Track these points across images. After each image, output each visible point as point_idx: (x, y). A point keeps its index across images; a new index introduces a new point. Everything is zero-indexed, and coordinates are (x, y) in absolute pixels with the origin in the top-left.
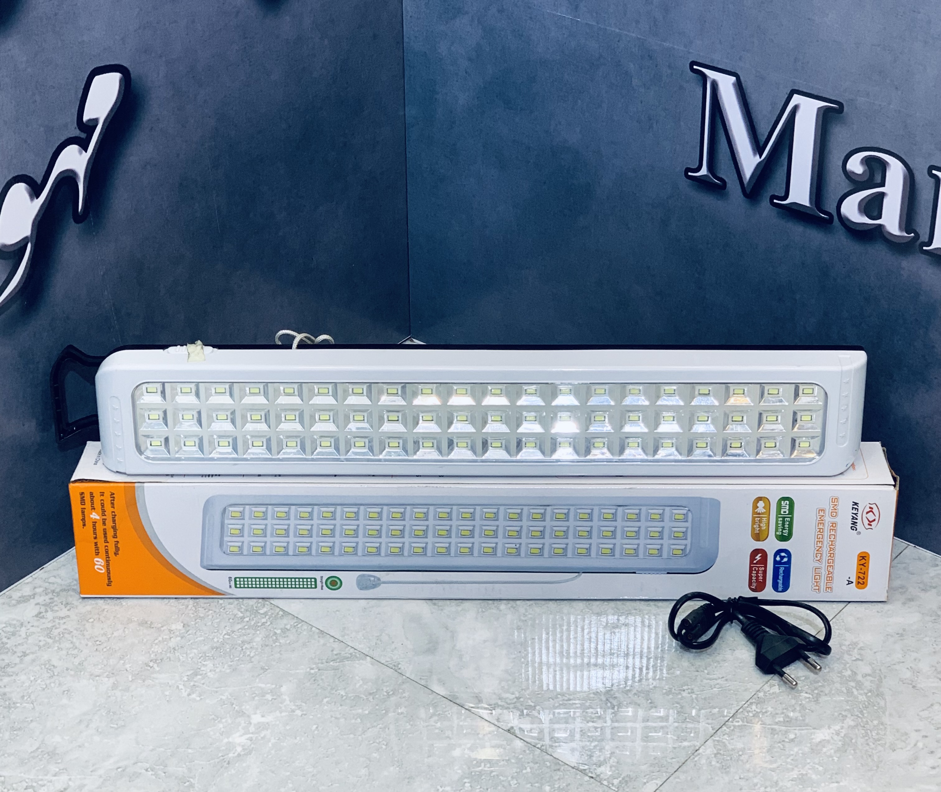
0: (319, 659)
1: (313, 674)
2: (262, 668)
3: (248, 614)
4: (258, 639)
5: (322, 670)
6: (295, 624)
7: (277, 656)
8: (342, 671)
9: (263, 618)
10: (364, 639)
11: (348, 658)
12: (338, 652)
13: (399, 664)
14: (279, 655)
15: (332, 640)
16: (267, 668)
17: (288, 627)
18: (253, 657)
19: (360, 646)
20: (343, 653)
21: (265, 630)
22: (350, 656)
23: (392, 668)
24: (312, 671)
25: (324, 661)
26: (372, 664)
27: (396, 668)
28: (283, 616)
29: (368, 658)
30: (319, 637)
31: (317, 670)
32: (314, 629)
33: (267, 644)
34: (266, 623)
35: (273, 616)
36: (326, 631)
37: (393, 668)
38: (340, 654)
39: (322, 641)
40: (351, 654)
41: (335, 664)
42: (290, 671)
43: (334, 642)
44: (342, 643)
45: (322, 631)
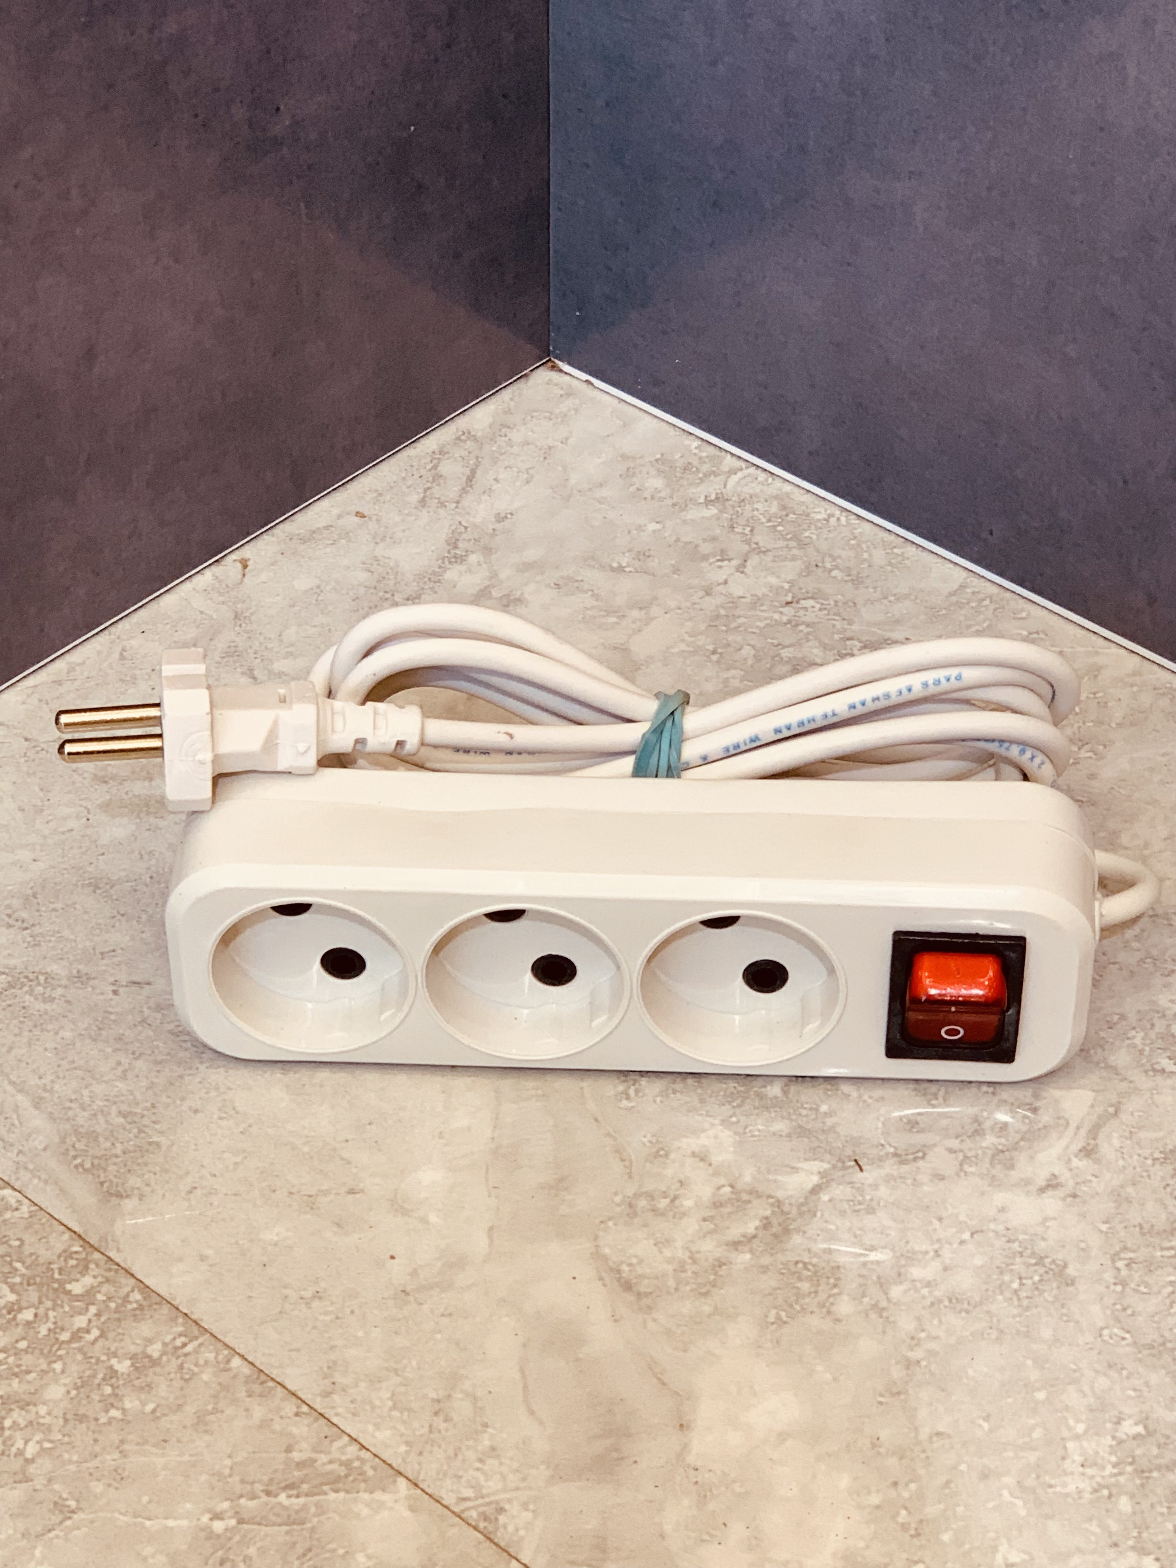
0: (242, 1481)
1: (218, 1536)
2: (58, 1506)
3: (33, 1295)
4: (55, 1392)
5: (252, 1522)
6: (178, 1342)
7: (110, 1458)
8: (313, 1529)
9: (80, 1314)
10: (394, 1407)
11: (338, 1479)
12: (304, 1456)
13: (501, 1510)
14: (116, 1455)
15: (290, 1407)
16: (72, 1504)
17: (155, 1350)
18: (32, 1461)
19: (377, 1434)
20: (323, 1458)
21: (79, 1357)
22: (343, 1471)
23: (475, 1528)
24: (218, 1526)
25: (258, 1487)
26: (412, 1509)
28: (141, 1308)
29: (402, 1482)
30: (250, 1396)
31: (233, 1522)
32: (236, 1362)
33: (82, 1411)
34: (88, 1332)
35: (113, 1305)
36: (274, 1373)
37: (482, 1525)
38: (313, 1461)
39: (258, 1412)
40: (347, 1464)
41: (293, 1500)
42: (148, 1523)
43: (297, 1414)
44: (322, 1421)
45: (261, 1371)
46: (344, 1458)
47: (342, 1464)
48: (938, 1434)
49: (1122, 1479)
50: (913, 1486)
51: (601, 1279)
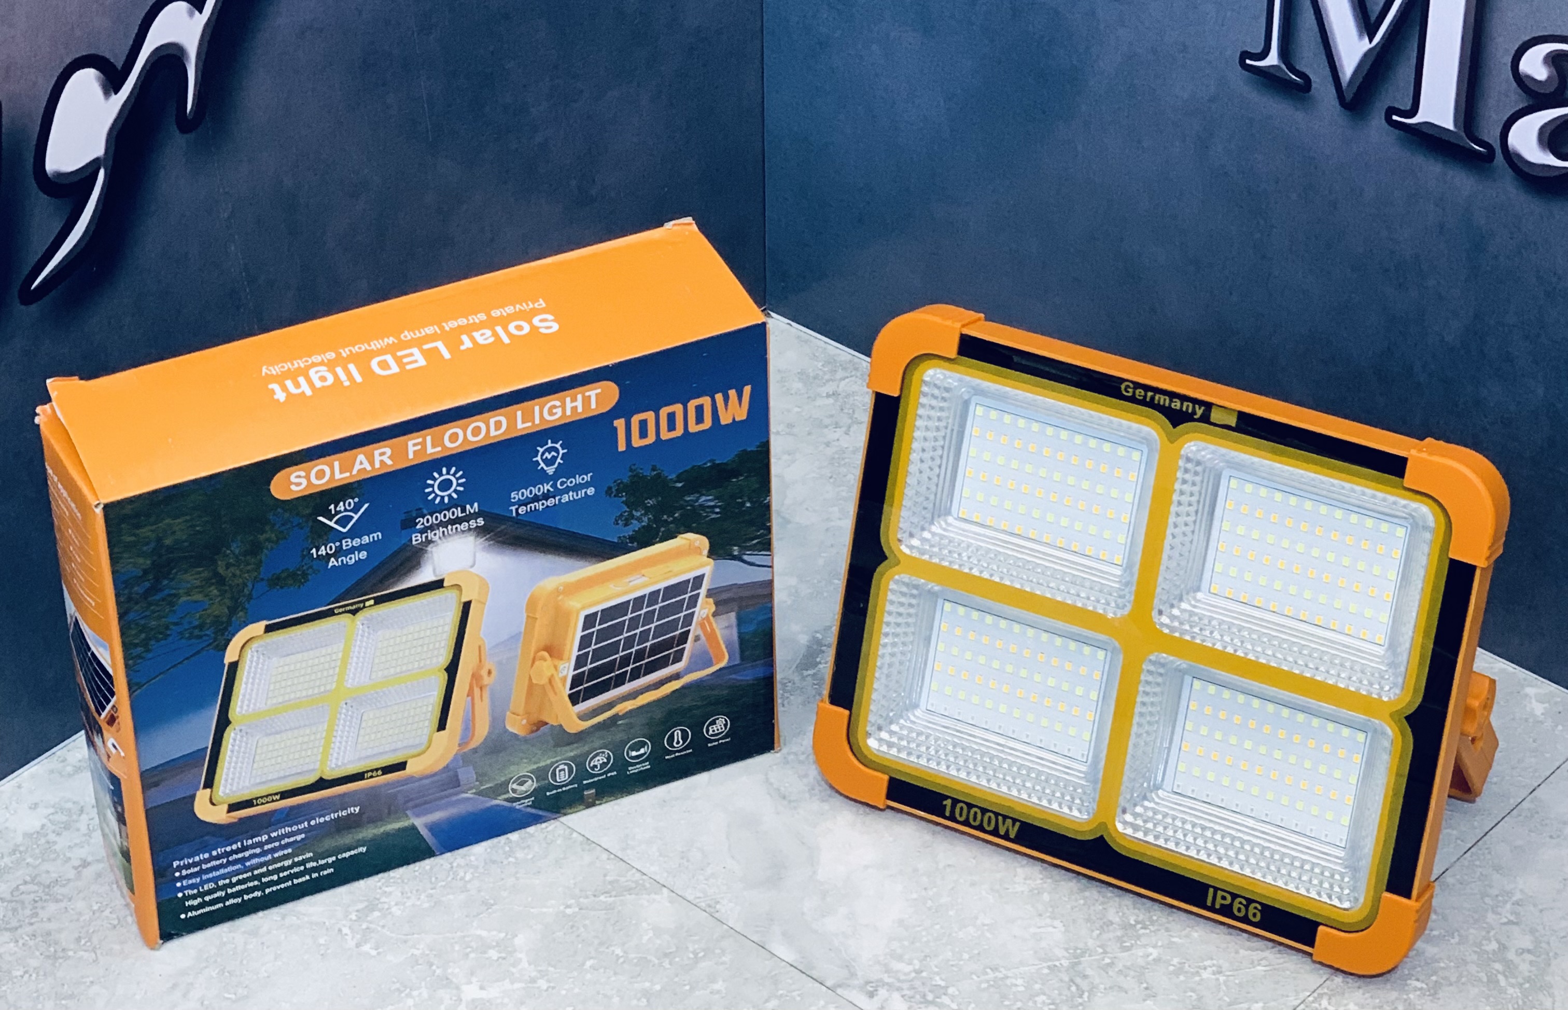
0: (581, 891)
1: (569, 916)
2: (484, 903)
5: (587, 908)
7: (510, 880)
8: (619, 912)
10: (661, 855)
11: (630, 889)
12: (613, 878)
13: (718, 902)
14: (513, 879)
15: (605, 856)
16: (492, 902)
18: (469, 881)
19: (652, 868)
20: (623, 879)
22: (634, 885)
23: (705, 911)
24: (569, 911)
25: (590, 893)
26: (671, 902)
27: (711, 911)
29: (665, 890)
30: (583, 850)
31: (577, 909)
32: (575, 835)
33: (494, 858)
36: (595, 840)
37: (708, 910)
38: (617, 881)
39: (588, 858)
40: (636, 882)
41: (608, 899)
42: (532, 910)
43: (608, 859)
44: (621, 862)
45: (588, 839)
46: (634, 879)
47: (633, 882)
48: (949, 866)
49: (1045, 885)
50: (935, 890)
51: (769, 794)
